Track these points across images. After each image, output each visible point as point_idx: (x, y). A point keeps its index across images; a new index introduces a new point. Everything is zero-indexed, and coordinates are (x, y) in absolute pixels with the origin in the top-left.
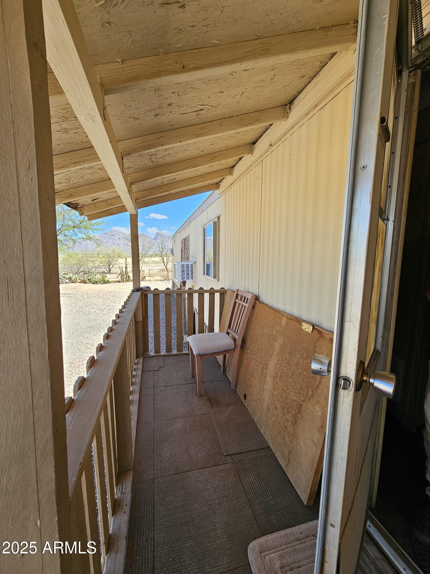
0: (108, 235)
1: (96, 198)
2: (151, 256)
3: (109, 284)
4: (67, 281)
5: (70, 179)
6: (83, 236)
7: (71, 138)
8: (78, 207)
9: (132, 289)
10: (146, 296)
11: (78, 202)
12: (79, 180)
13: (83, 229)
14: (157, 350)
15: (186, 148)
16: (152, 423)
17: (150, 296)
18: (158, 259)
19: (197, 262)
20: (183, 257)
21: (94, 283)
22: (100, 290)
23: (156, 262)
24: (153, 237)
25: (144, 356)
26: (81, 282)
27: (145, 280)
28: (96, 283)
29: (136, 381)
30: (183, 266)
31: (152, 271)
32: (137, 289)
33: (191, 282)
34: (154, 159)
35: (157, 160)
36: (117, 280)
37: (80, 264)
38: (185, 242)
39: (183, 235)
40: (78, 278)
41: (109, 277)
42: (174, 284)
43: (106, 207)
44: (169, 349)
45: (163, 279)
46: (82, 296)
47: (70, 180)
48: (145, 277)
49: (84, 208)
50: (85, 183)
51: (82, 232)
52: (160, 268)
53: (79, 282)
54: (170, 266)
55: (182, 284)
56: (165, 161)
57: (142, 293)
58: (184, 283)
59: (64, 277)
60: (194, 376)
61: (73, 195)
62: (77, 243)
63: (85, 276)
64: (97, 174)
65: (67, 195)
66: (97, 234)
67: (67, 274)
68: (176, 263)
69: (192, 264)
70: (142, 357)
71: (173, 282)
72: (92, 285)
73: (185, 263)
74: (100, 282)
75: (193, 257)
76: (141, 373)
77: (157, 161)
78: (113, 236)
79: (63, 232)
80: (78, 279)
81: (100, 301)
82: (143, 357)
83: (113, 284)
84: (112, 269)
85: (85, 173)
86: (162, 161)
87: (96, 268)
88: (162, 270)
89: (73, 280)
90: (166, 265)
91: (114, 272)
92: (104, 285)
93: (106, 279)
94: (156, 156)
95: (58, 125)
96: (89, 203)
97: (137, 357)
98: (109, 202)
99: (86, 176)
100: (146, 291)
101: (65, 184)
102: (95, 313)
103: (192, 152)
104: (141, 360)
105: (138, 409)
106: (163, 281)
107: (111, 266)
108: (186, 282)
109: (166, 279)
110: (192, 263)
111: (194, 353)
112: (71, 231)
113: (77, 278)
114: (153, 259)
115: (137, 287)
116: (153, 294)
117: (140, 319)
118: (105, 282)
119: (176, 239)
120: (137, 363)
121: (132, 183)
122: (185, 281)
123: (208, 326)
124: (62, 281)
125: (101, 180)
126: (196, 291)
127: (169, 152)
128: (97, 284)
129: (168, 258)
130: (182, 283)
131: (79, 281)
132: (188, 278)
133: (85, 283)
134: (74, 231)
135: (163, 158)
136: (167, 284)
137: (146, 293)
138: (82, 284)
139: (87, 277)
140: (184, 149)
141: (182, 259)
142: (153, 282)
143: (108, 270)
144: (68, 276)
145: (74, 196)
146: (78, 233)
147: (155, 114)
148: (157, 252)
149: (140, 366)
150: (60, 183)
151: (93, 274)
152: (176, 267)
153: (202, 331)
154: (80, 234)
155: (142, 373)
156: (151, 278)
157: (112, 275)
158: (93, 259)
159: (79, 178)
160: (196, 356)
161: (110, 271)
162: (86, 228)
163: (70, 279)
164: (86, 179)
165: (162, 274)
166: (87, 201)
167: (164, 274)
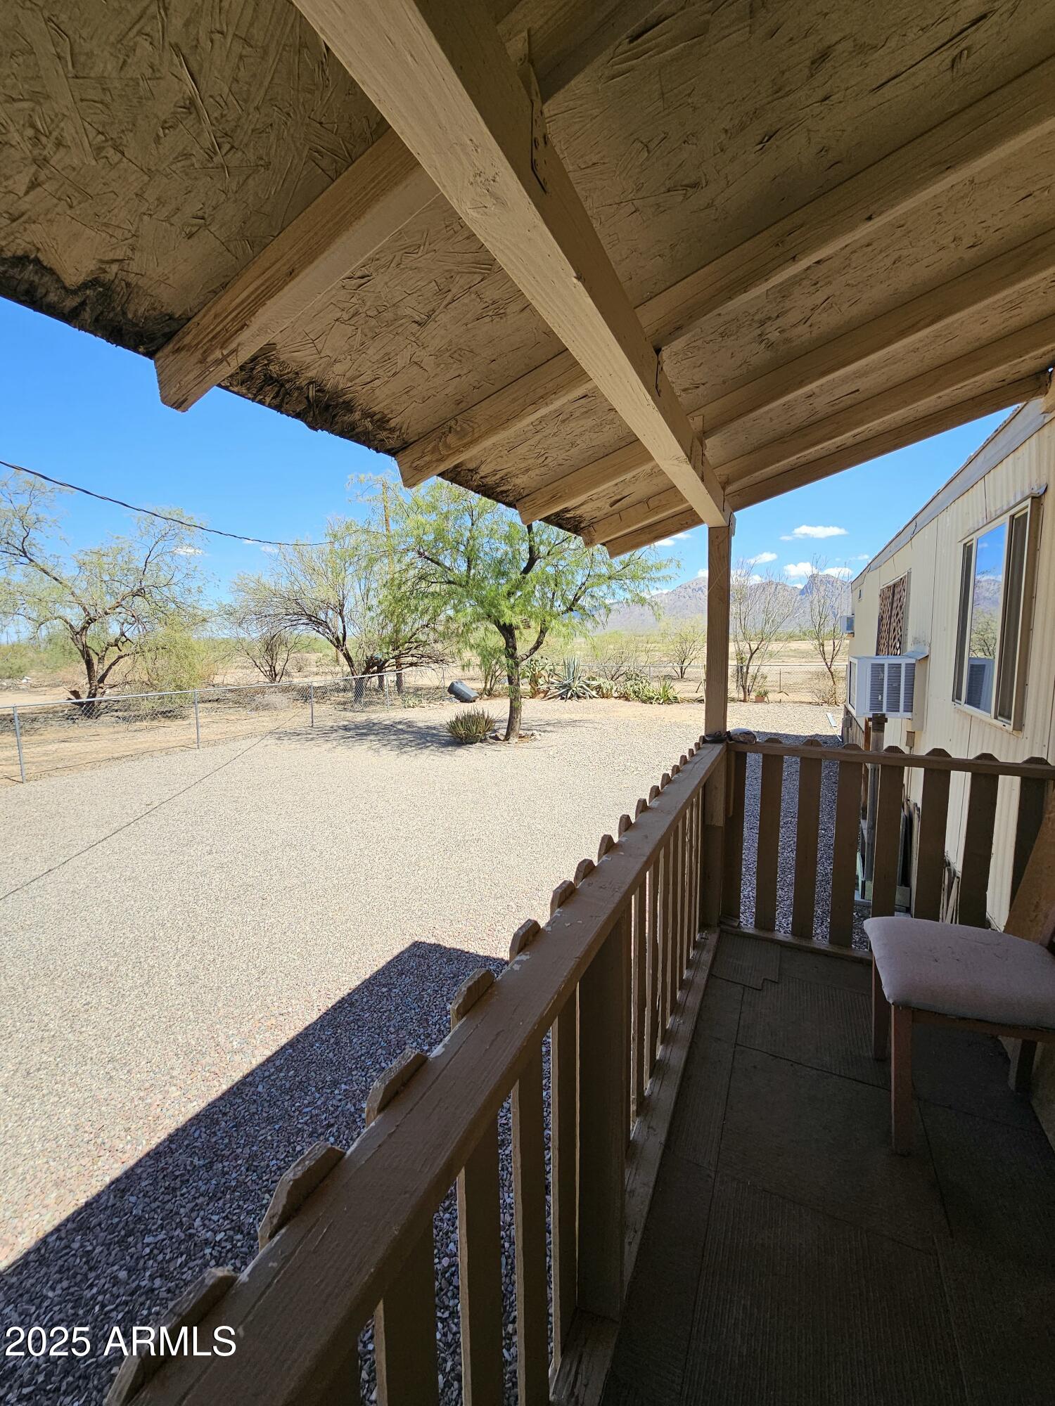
0: (688, 589)
1: (619, 497)
2: (791, 637)
3: (676, 704)
4: (594, 693)
5: (546, 455)
6: (628, 596)
7: (518, 330)
8: (582, 525)
9: (703, 734)
10: (741, 758)
11: (578, 512)
12: (567, 454)
13: (627, 581)
14: (765, 919)
15: (898, 253)
16: (709, 1176)
17: (754, 762)
18: (808, 645)
19: (932, 657)
20: (882, 641)
21: (644, 702)
22: (654, 718)
23: (803, 653)
24: (800, 586)
25: (723, 927)
26: (620, 697)
27: (766, 699)
28: (649, 700)
29: (687, 1004)
30: (877, 669)
31: (788, 675)
32: (716, 736)
33: (905, 721)
34: (774, 336)
35: (786, 335)
36: (698, 695)
37: (621, 658)
38: (894, 598)
39: (889, 576)
40: (615, 689)
41: (679, 689)
42: (849, 720)
43: (647, 518)
44: (802, 926)
45: (817, 700)
46: (617, 729)
47: (546, 458)
48: (766, 693)
49: (595, 526)
50: (584, 460)
51: (625, 587)
52: (813, 669)
53: (616, 698)
54: (840, 665)
55: (870, 724)
56: (816, 332)
57: (728, 749)
58: (879, 722)
59: (588, 686)
60: (882, 1059)
61: (559, 494)
62: (613, 612)
63: (629, 683)
64: (608, 426)
65: (545, 499)
66: (657, 589)
67: (594, 679)
68: (855, 661)
69: (914, 665)
70: (718, 930)
71: (847, 712)
72: (640, 704)
73: (887, 661)
74: (658, 698)
75: (916, 641)
76: (704, 982)
77: (788, 340)
78: (700, 592)
79: (589, 590)
80: (613, 691)
81: (651, 744)
82: (722, 931)
83: (686, 705)
84: (688, 670)
85: (578, 432)
86: (802, 334)
87: (652, 665)
88: (818, 675)
89: (604, 691)
90: (829, 661)
91: (692, 677)
92: (664, 707)
93: (671, 694)
94: (779, 322)
95: (473, 296)
96: (605, 511)
97: (704, 926)
98: (652, 503)
99: (584, 438)
100: (741, 742)
101: (537, 472)
102: (635, 773)
103: (925, 262)
104: (713, 939)
105: (676, 1103)
106: (818, 705)
107: (686, 664)
108: (886, 720)
109: (829, 700)
110: (913, 661)
111: (886, 991)
112: (604, 587)
113: (612, 688)
114: (794, 645)
115: (714, 729)
116: (764, 756)
117: (719, 820)
118: (669, 699)
119: (864, 587)
120: (700, 943)
121: (705, 434)
122: (884, 715)
123: (960, 875)
124: (584, 694)
125: (624, 444)
126: (915, 761)
127: (827, 291)
128: (651, 703)
129: (836, 642)
130: (870, 720)
131: (616, 695)
132: (894, 707)
133: (627, 699)
134: (609, 587)
135: (809, 323)
136: (829, 715)
137: (741, 748)
138: (621, 701)
139: (631, 686)
140: (888, 262)
141: (882, 647)
142: (789, 708)
143: (679, 671)
144: (595, 683)
145: (560, 497)
146: (617, 591)
147: (759, 138)
148: (807, 626)
149: (707, 957)
150: (528, 470)
151: (644, 681)
152: (856, 670)
153: (929, 910)
154: (621, 592)
155: (707, 981)
156: (782, 696)
157: (686, 684)
158: (649, 646)
159: (567, 448)
160: (893, 1006)
161: (682, 673)
162: (633, 578)
163: (599, 688)
164: (585, 447)
165: (817, 687)
166: (599, 509)
167: (822, 687)
